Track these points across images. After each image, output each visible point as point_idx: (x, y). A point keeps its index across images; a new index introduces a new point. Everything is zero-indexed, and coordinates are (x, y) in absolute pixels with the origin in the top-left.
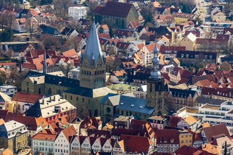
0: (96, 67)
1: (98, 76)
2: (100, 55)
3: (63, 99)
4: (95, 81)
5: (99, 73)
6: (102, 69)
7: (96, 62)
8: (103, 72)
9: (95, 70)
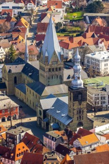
0: (50, 63)
1: (53, 73)
2: (55, 52)
3: (4, 95)
4: (49, 78)
5: (55, 70)
6: (59, 66)
7: (49, 58)
8: (60, 69)
9: (49, 67)
